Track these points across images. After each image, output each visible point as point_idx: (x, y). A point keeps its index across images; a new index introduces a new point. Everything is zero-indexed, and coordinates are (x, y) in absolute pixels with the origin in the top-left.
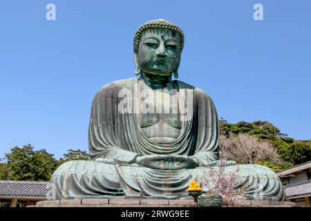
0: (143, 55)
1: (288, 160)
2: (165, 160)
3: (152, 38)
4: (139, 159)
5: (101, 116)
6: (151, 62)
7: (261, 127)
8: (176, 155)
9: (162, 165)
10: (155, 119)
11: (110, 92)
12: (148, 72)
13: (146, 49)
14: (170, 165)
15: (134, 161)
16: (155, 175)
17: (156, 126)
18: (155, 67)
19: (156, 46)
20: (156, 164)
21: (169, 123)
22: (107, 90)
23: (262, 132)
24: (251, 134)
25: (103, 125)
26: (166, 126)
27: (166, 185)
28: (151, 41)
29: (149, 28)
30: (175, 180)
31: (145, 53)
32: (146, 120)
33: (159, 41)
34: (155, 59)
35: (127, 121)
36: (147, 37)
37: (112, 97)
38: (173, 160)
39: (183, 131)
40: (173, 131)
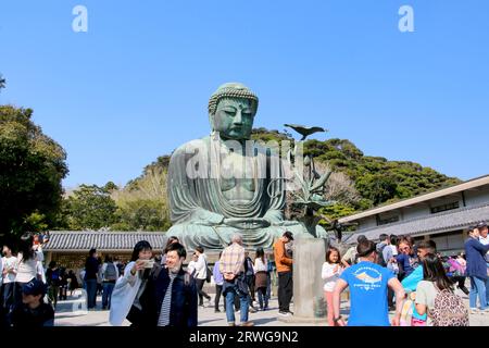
1: (368, 196)
2: (247, 222)
3: (231, 107)
4: (226, 221)
6: (229, 130)
7: (339, 147)
8: (255, 218)
9: (245, 227)
10: (233, 183)
13: (224, 116)
14: (251, 226)
15: (222, 223)
17: (234, 190)
18: (232, 132)
19: (234, 114)
20: (240, 225)
21: (245, 186)
23: (339, 156)
24: (325, 159)
26: (242, 189)
27: (249, 241)
28: (229, 109)
31: (223, 120)
32: (225, 184)
33: (236, 110)
34: (233, 126)
36: (226, 105)
38: (252, 221)
39: (256, 193)
40: (248, 194)
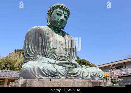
0: (55, 18)
3: (60, 12)
4: (57, 62)
5: (33, 41)
6: (57, 22)
9: (67, 66)
11: (38, 31)
12: (54, 25)
13: (56, 15)
15: (55, 63)
16: (67, 70)
17: (58, 49)
18: (59, 24)
19: (60, 15)
20: (65, 65)
22: (36, 30)
25: (34, 45)
27: (72, 74)
28: (59, 13)
29: (59, 7)
30: (74, 72)
31: (55, 17)
33: (62, 14)
34: (59, 21)
35: (46, 45)
36: (57, 10)
37: (38, 33)
